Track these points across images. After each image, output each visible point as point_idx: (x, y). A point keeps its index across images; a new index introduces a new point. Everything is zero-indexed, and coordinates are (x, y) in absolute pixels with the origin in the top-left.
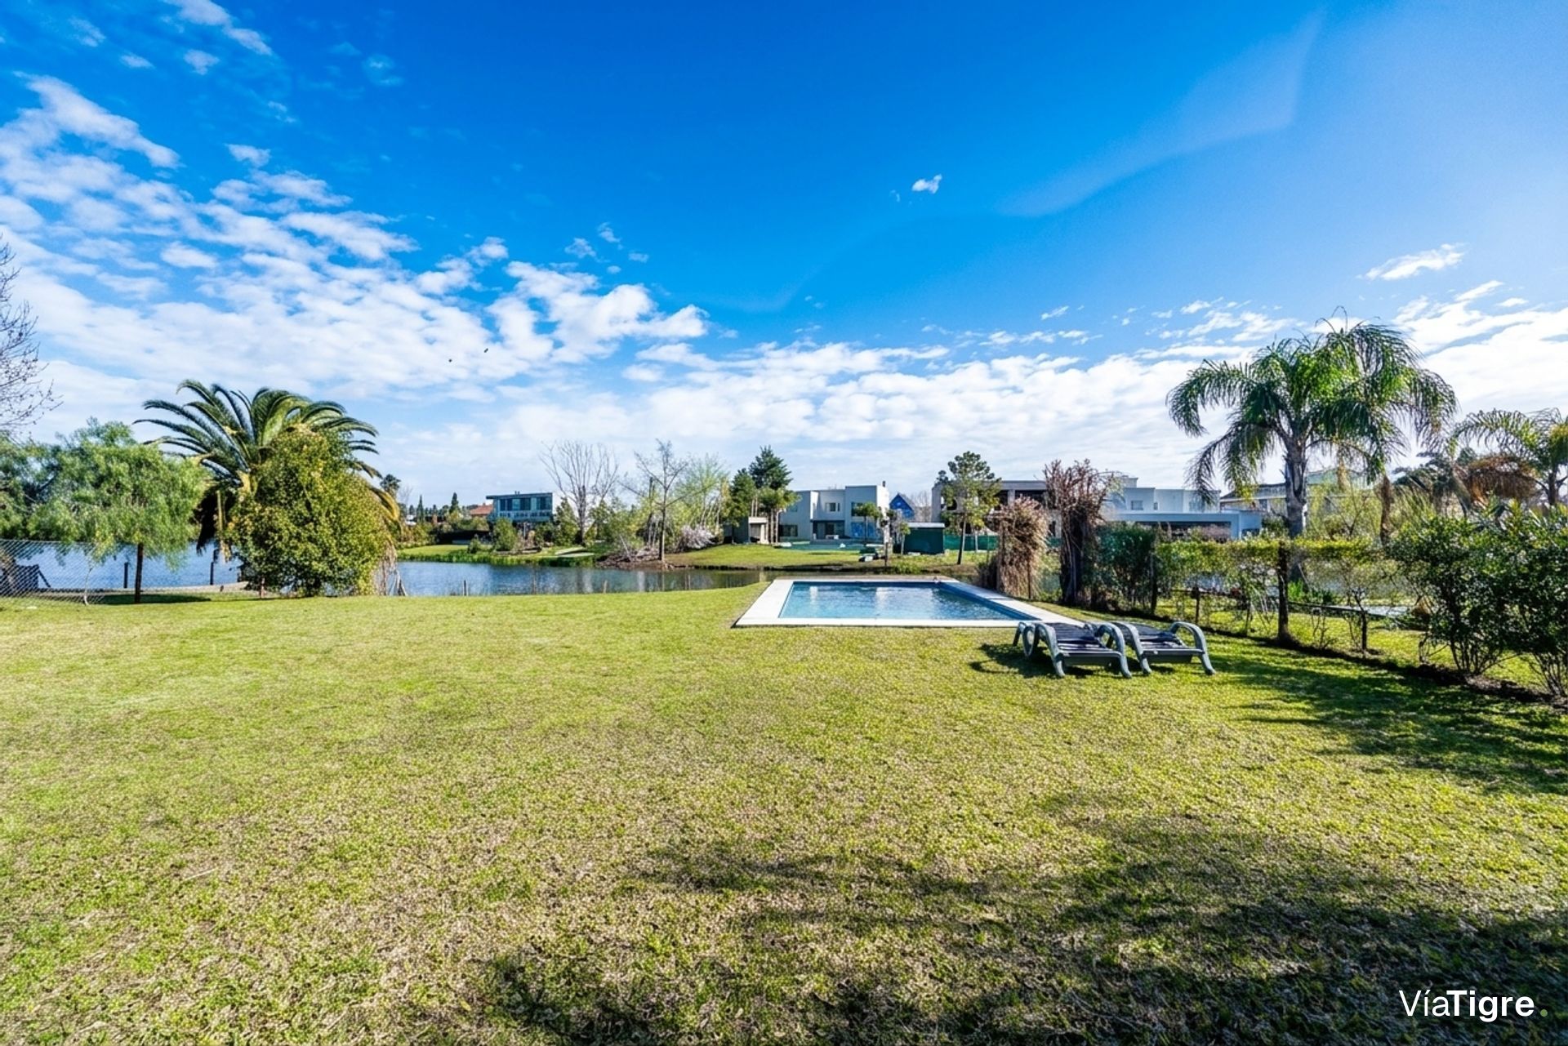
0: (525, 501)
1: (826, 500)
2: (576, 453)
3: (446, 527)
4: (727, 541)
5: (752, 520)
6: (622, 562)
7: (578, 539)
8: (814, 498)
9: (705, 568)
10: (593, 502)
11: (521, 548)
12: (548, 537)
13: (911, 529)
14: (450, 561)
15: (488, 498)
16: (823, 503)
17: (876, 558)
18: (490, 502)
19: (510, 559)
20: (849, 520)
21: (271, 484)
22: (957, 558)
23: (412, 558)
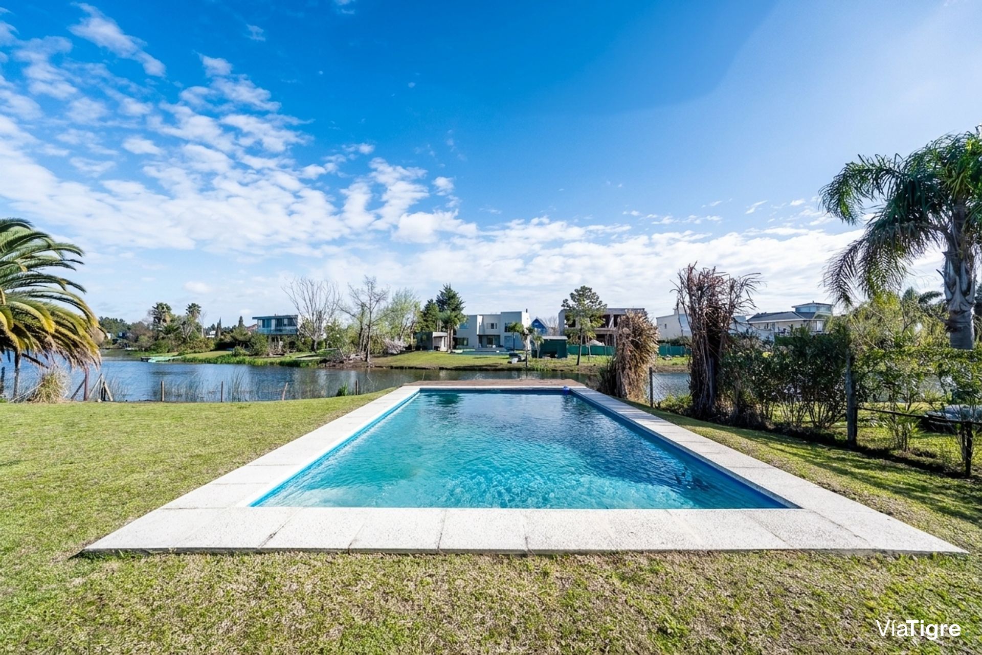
0: (280, 320)
1: (489, 321)
3: (228, 339)
4: (418, 348)
5: (435, 334)
6: (339, 363)
8: (480, 319)
12: (292, 345)
13: (545, 340)
16: (485, 323)
17: (520, 360)
18: (255, 322)
19: (261, 360)
20: (503, 334)
22: (576, 361)
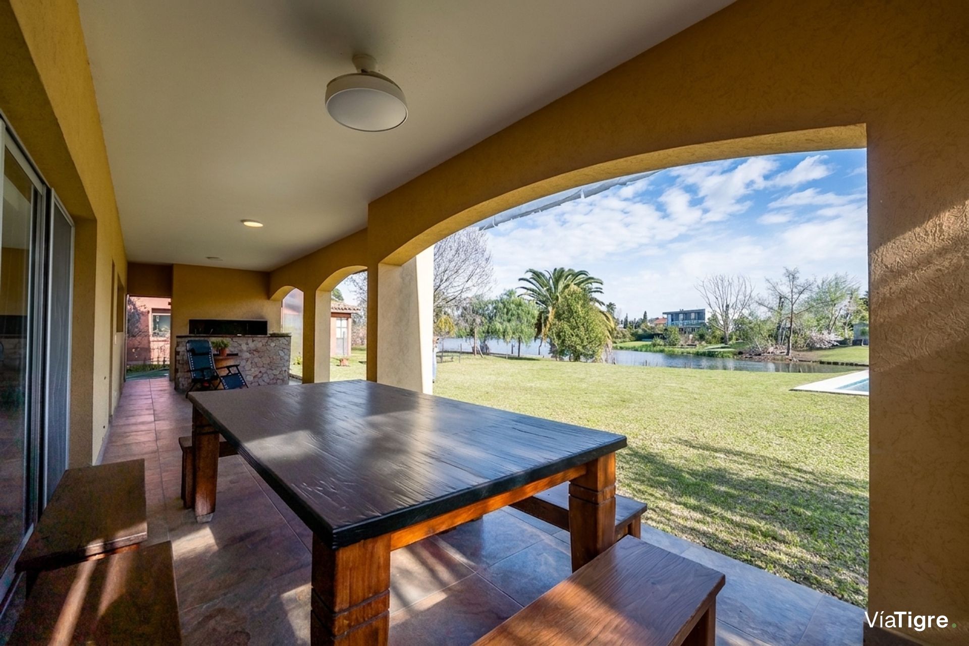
0: (687, 314)
2: (721, 283)
3: (640, 331)
4: (857, 343)
6: (756, 355)
7: (723, 340)
9: (829, 363)
10: (733, 315)
11: (683, 344)
12: (702, 337)
14: (641, 351)
15: (664, 313)
18: (665, 316)
19: (677, 350)
21: (561, 312)
23: (621, 348)
